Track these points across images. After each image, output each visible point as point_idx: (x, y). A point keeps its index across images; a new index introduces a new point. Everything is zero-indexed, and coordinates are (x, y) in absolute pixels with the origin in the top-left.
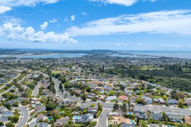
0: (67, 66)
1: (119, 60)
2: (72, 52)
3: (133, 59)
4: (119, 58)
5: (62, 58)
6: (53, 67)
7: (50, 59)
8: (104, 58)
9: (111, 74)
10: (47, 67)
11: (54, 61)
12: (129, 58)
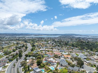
1: (80, 39)
3: (89, 38)
4: (80, 38)
8: (70, 38)
9: (72, 46)
12: (86, 38)
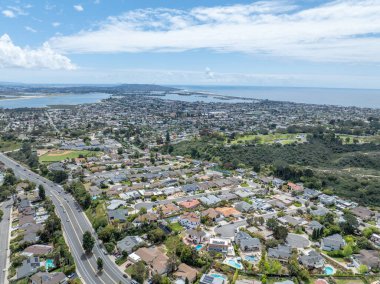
0: (74, 135)
2: (64, 91)
5: (54, 107)
6: (38, 139)
7: (26, 109)
10: (22, 137)
11: (36, 117)
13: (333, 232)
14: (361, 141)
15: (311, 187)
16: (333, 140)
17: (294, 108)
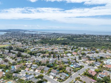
13: (75, 49)
14: (78, 39)
15: (69, 45)
16: (72, 39)
17: (62, 34)
